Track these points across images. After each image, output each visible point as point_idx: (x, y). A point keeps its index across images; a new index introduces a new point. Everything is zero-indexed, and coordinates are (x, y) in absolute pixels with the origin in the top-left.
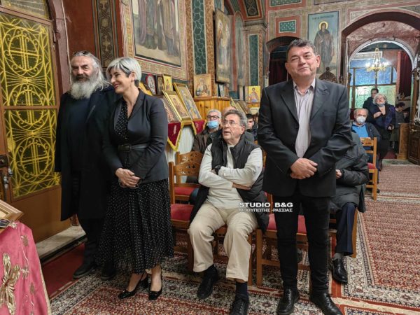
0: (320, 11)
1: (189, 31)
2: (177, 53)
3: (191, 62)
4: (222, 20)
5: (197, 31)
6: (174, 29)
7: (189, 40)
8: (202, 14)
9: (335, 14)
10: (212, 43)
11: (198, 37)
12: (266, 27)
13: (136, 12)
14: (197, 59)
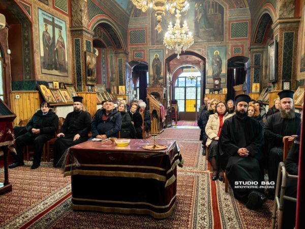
0: (155, 48)
1: (73, 60)
2: (66, 71)
3: (74, 75)
4: (90, 56)
5: (77, 61)
6: (65, 60)
7: (73, 65)
8: (80, 53)
9: (162, 50)
10: (84, 67)
11: (78, 64)
12: (128, 54)
13: (42, 55)
14: (77, 74)
